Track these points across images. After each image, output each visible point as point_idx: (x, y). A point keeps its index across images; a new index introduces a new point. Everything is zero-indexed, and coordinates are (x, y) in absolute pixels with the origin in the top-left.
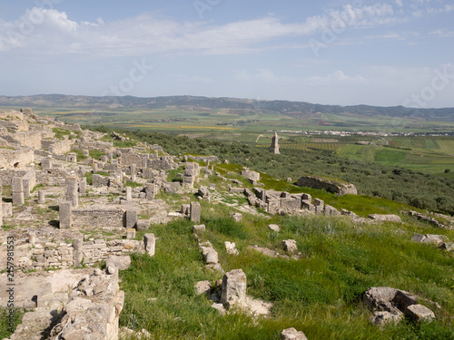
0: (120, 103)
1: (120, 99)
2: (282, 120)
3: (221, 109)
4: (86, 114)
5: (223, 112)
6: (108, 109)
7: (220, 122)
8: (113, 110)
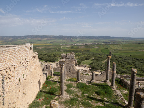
0: (12, 38)
1: (12, 37)
2: (62, 41)
3: (44, 39)
4: (2, 42)
5: (45, 39)
6: (9, 40)
7: (45, 42)
8: (10, 40)
